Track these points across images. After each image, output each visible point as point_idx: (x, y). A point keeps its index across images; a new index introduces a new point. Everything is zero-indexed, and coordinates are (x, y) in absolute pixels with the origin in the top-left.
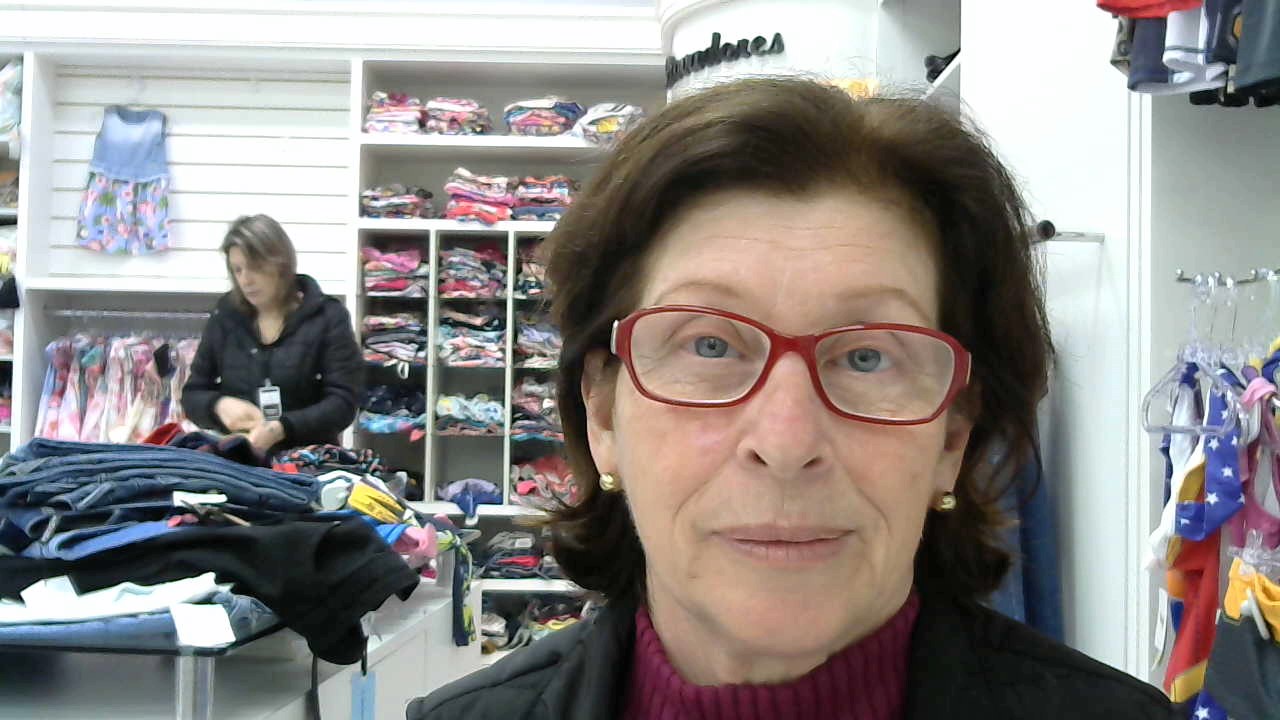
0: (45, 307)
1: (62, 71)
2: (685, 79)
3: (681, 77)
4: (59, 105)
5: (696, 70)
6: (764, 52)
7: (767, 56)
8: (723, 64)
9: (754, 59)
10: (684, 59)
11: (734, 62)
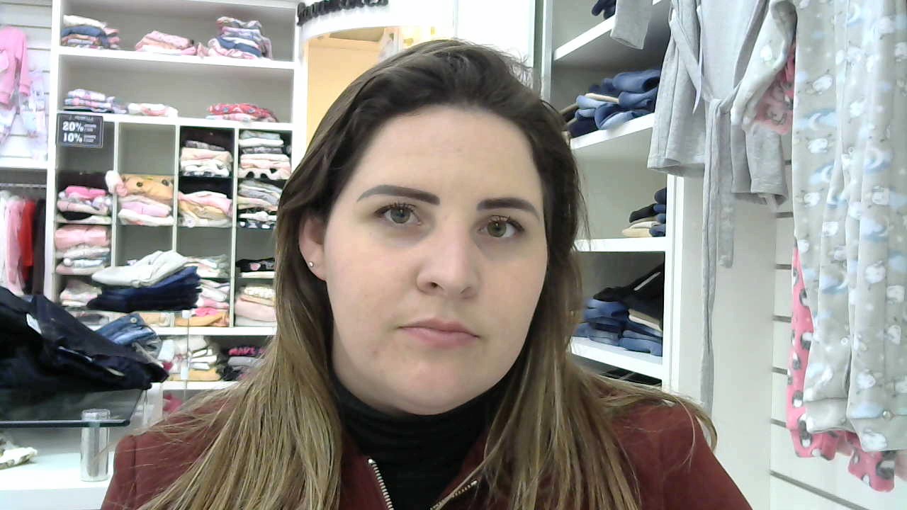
2: (313, 19)
3: (311, 18)
5: (322, 14)
6: (374, 4)
7: (375, 7)
8: (343, 10)
9: (366, 7)
10: (313, 5)
11: (351, 10)
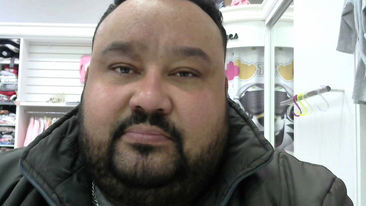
0: (25, 111)
1: (31, 44)
4: (30, 53)
6: (232, 39)
7: (233, 40)
